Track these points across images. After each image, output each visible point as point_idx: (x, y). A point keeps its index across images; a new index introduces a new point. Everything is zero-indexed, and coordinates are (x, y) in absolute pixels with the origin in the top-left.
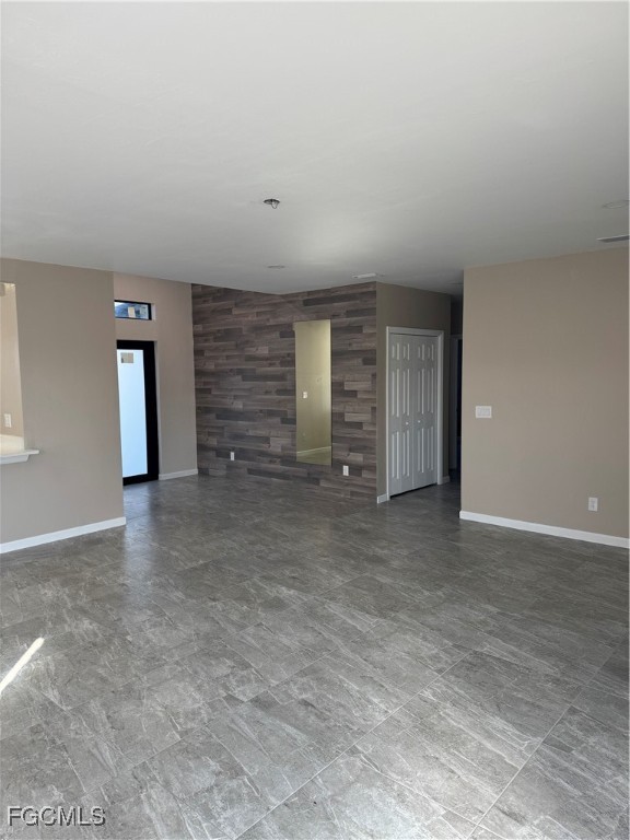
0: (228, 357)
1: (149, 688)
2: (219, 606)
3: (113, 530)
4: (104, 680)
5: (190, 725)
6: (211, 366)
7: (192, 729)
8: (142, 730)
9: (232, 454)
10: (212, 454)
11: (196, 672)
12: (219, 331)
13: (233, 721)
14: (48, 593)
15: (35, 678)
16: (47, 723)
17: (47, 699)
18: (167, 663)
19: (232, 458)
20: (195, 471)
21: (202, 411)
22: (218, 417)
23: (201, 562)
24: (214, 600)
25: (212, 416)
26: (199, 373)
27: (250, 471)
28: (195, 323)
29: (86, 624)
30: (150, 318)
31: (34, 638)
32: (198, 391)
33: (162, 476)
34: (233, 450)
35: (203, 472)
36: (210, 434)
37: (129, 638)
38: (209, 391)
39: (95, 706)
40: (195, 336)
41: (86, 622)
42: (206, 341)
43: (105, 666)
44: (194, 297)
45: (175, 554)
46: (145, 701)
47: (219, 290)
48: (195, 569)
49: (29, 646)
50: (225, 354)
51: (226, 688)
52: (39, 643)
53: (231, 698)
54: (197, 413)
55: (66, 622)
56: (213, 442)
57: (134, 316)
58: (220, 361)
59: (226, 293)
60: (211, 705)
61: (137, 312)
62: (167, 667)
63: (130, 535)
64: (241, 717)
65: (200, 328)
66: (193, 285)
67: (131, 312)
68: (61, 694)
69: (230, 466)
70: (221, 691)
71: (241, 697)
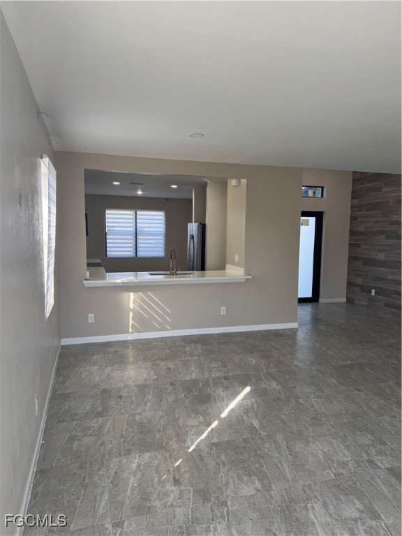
0: (375, 222)
1: (313, 437)
2: (362, 395)
3: (290, 330)
4: (285, 423)
5: (341, 471)
6: (362, 228)
7: (342, 474)
8: (308, 463)
9: (373, 291)
10: (358, 289)
11: (346, 436)
12: (370, 204)
13: (372, 478)
14: (253, 361)
15: (245, 409)
16: (253, 439)
17: (252, 424)
18: (325, 424)
19: (373, 294)
20: (344, 300)
21: (352, 259)
22: (364, 264)
23: (349, 362)
24: (358, 390)
25: (360, 263)
26: (352, 233)
27: (386, 305)
28: (353, 198)
29: (274, 385)
30: (322, 196)
31: (245, 386)
32: (350, 245)
33: (321, 300)
34: (374, 288)
35: (350, 301)
36: (357, 275)
37: (301, 401)
38: (359, 245)
39: (279, 437)
40: (352, 207)
41: (275, 384)
42: (360, 210)
43: (285, 414)
44: (354, 181)
45: (330, 353)
46: (310, 444)
47: (373, 174)
48: (345, 366)
49: (243, 390)
50: (374, 219)
51: (368, 455)
52: (248, 389)
53: (371, 462)
54: (349, 260)
55: (263, 381)
56: (359, 281)
57: (312, 195)
58: (370, 225)
59: (379, 177)
60: (356, 462)
61: (314, 193)
62: (325, 427)
63: (301, 335)
64: (379, 478)
65: (356, 202)
66: (354, 172)
67: (310, 193)
68: (260, 423)
69: (371, 299)
70: (364, 455)
71: (379, 464)
